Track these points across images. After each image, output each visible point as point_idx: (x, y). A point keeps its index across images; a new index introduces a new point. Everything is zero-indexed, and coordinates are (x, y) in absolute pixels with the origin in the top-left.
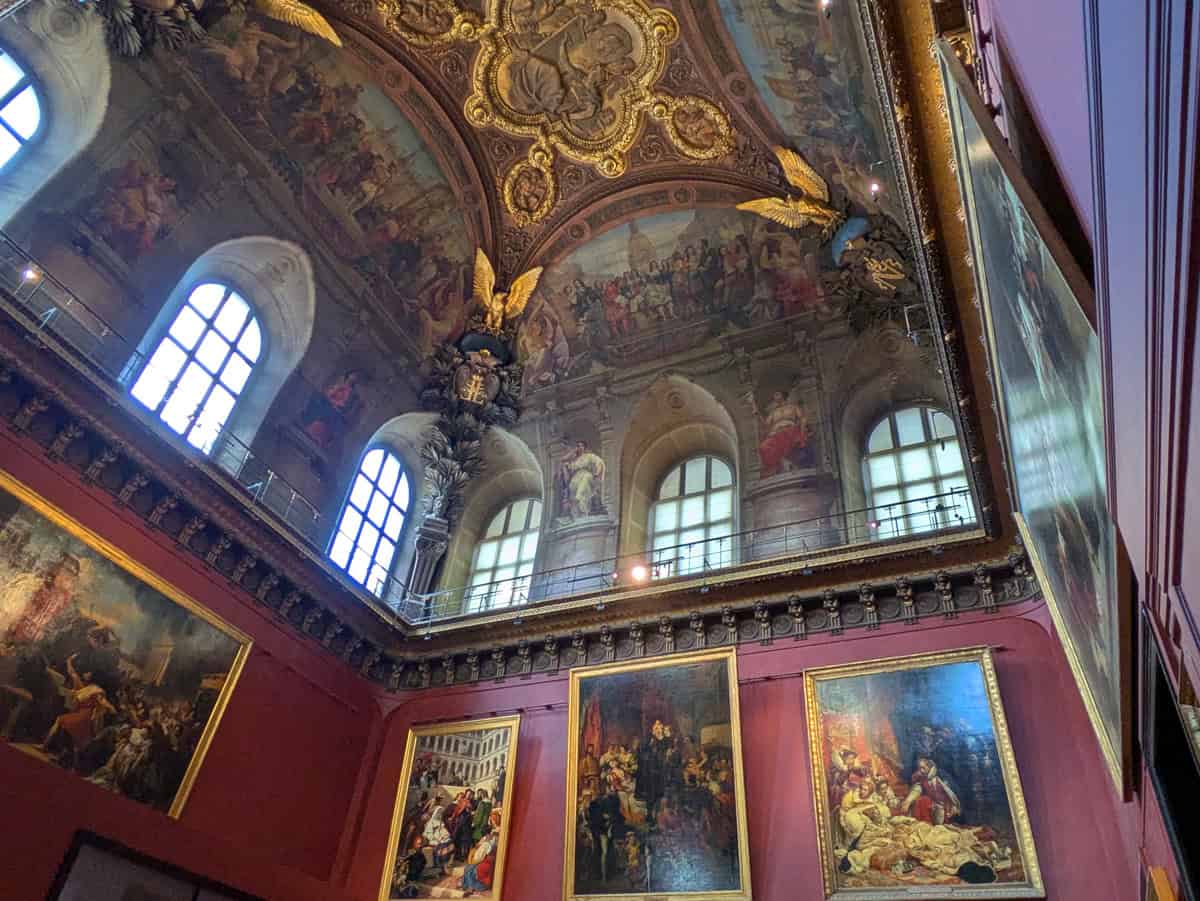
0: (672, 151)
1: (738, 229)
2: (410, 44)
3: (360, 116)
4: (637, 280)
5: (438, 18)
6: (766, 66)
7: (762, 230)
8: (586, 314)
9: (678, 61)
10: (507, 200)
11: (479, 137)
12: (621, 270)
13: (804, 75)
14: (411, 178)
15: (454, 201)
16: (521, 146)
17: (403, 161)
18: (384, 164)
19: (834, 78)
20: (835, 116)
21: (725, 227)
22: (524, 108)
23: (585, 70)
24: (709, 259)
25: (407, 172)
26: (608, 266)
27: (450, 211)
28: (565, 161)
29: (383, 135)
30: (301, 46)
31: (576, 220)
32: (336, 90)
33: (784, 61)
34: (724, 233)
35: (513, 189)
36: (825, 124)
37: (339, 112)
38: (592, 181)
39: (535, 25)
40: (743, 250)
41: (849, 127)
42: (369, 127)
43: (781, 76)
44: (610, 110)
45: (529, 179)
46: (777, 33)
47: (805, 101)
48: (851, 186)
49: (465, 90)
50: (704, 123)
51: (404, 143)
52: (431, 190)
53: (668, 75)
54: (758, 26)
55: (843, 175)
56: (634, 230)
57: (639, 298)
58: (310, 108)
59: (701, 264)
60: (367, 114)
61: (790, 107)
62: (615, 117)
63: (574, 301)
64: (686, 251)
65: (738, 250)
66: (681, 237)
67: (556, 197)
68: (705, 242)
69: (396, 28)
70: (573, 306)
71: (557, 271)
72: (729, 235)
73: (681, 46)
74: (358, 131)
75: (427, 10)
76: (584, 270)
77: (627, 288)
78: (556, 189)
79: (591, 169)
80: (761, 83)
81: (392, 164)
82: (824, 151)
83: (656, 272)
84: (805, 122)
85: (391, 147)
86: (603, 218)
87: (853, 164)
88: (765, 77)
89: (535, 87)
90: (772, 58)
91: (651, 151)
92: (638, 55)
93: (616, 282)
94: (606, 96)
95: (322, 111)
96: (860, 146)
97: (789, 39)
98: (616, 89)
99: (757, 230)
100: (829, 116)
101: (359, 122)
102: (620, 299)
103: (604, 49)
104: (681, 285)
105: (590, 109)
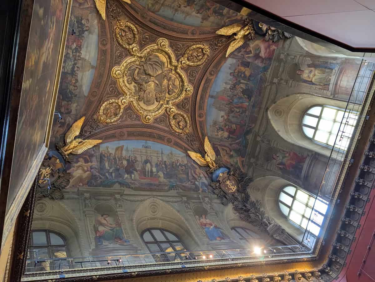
0: (108, 97)
1: (73, 112)
2: (194, 45)
3: (198, 15)
4: (77, 58)
5: (192, 58)
6: (127, 148)
7: (69, 122)
8: (76, 24)
9: (135, 116)
10: (132, 26)
11: (156, 36)
12: (84, 53)
13: (125, 163)
14: (170, 7)
15: (149, 10)
16: (142, 46)
17: (176, 10)
18: (183, 5)
19: (126, 176)
20: (111, 171)
21: (77, 106)
22: (151, 57)
23: (147, 84)
24: (70, 95)
25: (173, 8)
26: (87, 47)
27: (148, 5)
28: (126, 56)
29: (188, 14)
30: (224, 22)
31: (108, 46)
32: (209, 17)
33: (129, 156)
34: (75, 105)
35: (133, 31)
36: (107, 164)
37: (206, 12)
38: (115, 61)
39: (169, 81)
40: (66, 111)
41: (107, 174)
42: (194, 13)
43: (124, 153)
44: (131, 83)
45: (130, 39)
46: (139, 159)
47: (115, 159)
48: (79, 166)
49: (171, 46)
50: (112, 114)
51: (179, 16)
52: (160, 8)
53: (132, 110)
54: (141, 152)
55: (84, 164)
56: (93, 67)
57: (71, 56)
58: (216, 7)
59: (70, 91)
60: (197, 17)
61: (112, 152)
62: (129, 84)
63: (83, 22)
64: (76, 86)
65: (67, 109)
66: (81, 86)
67: (119, 44)
68: (76, 96)
69: (201, 46)
70: (81, 20)
71: (96, 22)
72: (74, 107)
73: (139, 120)
74: (198, 10)
75: (196, 57)
76: (90, 35)
77: (76, 52)
78: (121, 46)
79: (119, 63)
80: (122, 143)
81: (180, 7)
82: (94, 159)
83: (76, 69)
84: (106, 155)
85: (183, 12)
86: (103, 57)
87: (90, 171)
88: (123, 146)
89: (154, 66)
90: (130, 152)
91: (112, 90)
92: (141, 104)
93: (80, 47)
94: (136, 85)
95: (212, 9)
96: (101, 178)
97: (137, 162)
98: (135, 90)
99: (70, 119)
100: (111, 168)
101: (198, 13)
102: (74, 46)
103: (149, 94)
104: (68, 78)
105: (137, 78)
